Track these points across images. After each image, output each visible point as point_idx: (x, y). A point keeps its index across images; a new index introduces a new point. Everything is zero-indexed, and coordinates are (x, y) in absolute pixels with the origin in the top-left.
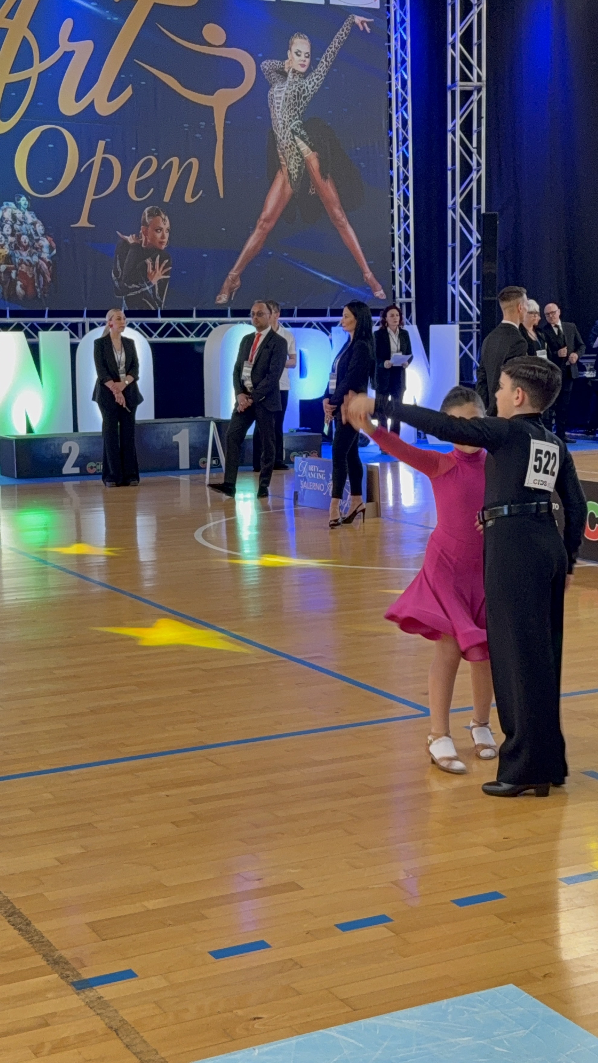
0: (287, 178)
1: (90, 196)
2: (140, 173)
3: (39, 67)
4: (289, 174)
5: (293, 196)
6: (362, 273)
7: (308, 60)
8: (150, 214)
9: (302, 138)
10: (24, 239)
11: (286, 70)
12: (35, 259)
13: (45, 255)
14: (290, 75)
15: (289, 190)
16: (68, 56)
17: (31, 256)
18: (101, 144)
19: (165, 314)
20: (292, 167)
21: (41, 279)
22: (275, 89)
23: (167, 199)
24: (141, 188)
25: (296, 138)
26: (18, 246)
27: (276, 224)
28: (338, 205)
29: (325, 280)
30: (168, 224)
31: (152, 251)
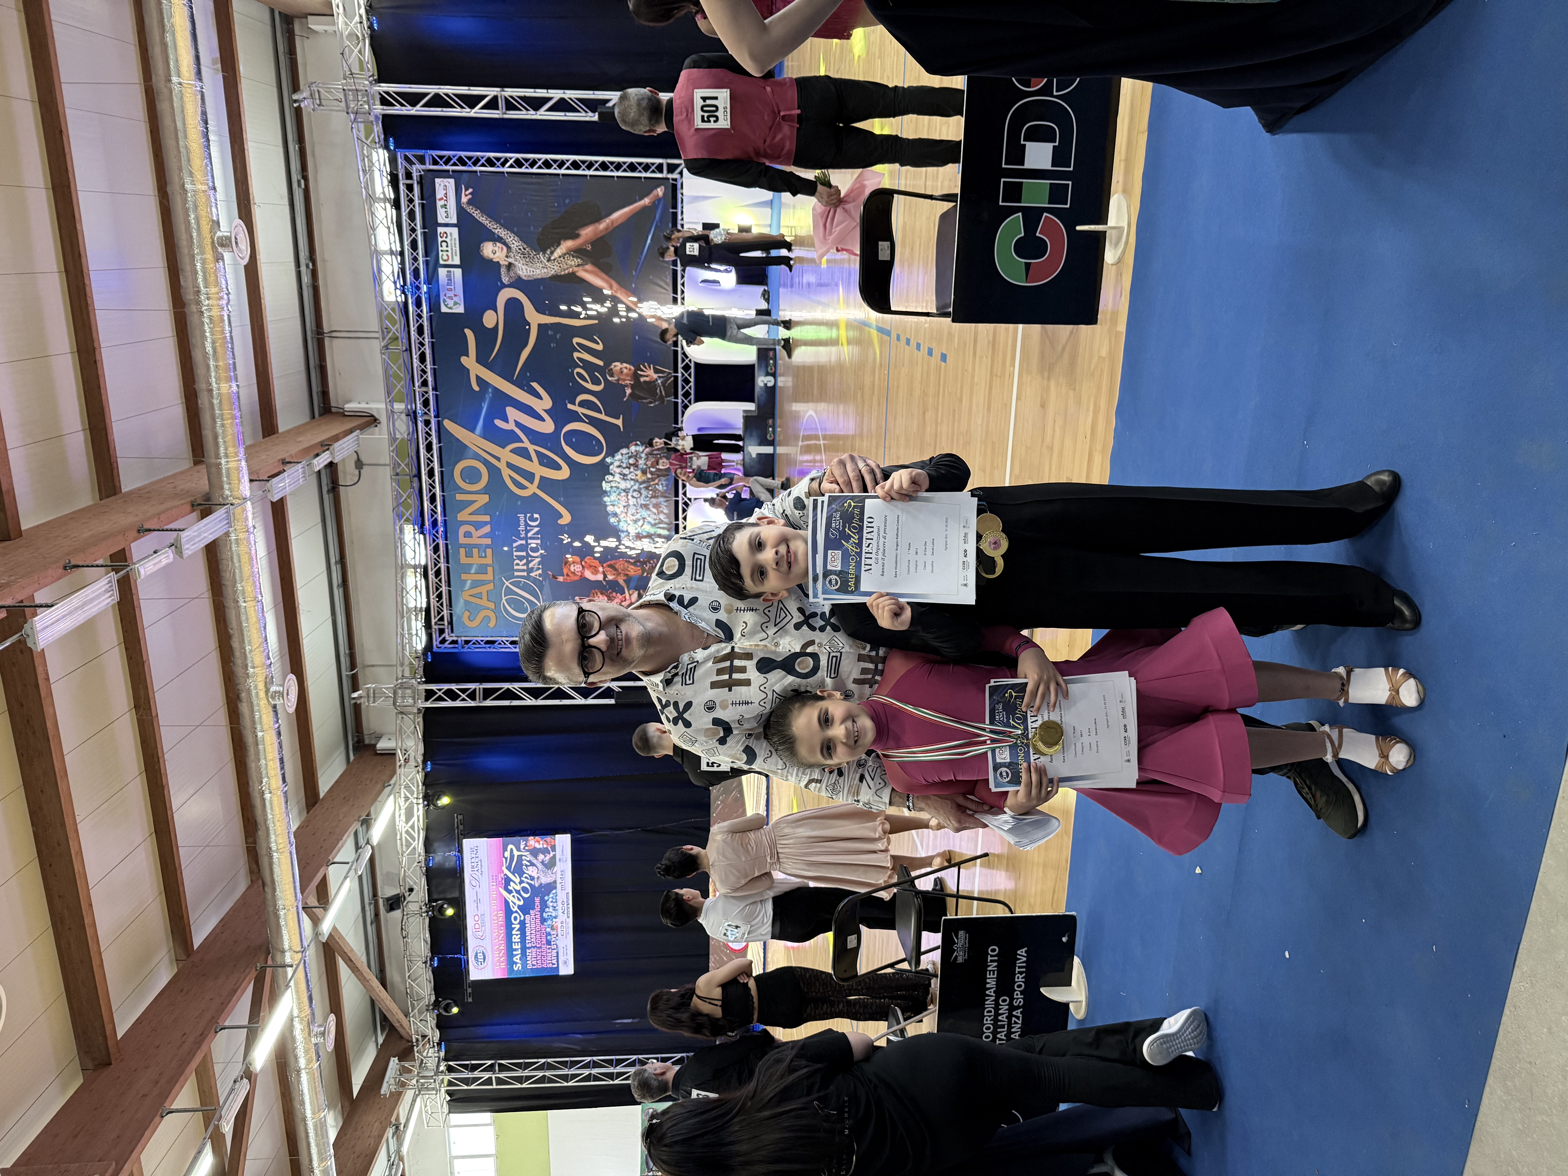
0: (580, 268)
1: (603, 417)
2: (586, 380)
3: (526, 444)
4: (578, 265)
5: (595, 264)
6: (645, 208)
7: (498, 244)
8: (612, 375)
9: (552, 253)
10: (632, 461)
11: (507, 263)
12: (643, 455)
13: (640, 449)
14: (510, 260)
15: (589, 267)
16: (518, 424)
17: (641, 458)
18: (570, 406)
19: (676, 371)
20: (573, 263)
21: (655, 452)
22: (521, 273)
23: (601, 363)
24: (596, 382)
25: (552, 258)
26: (636, 465)
27: (613, 279)
28: (597, 225)
29: (652, 240)
30: (617, 364)
31: (636, 376)
